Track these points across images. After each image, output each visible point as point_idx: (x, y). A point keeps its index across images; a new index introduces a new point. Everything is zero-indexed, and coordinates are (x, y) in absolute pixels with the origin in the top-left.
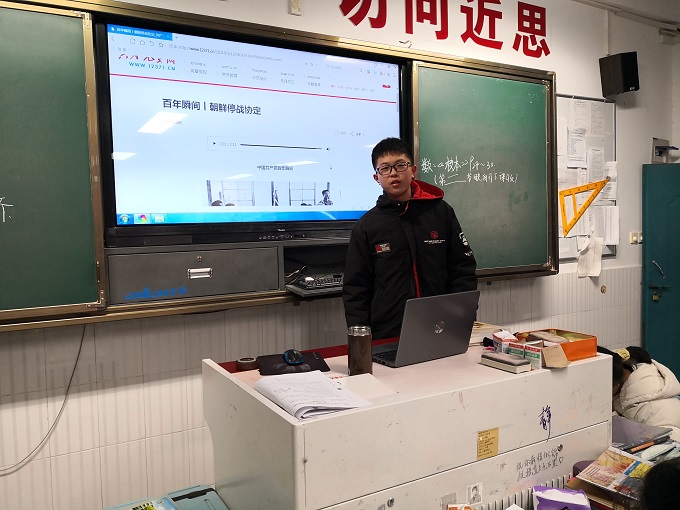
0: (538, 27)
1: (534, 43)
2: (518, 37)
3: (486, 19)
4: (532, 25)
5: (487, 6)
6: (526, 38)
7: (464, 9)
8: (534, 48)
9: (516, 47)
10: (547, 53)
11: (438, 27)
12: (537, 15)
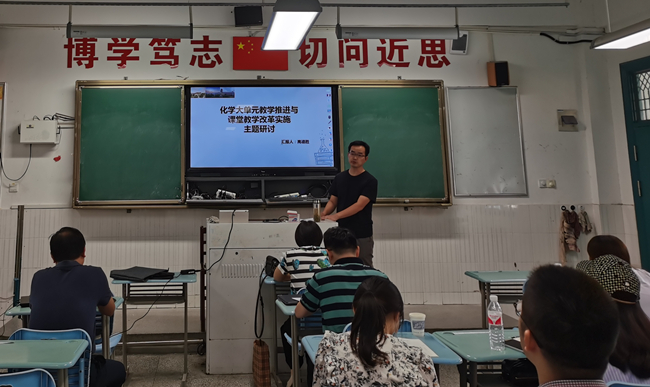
0: (438, 49)
1: (435, 59)
2: (422, 59)
3: (396, 51)
4: (433, 49)
5: (396, 44)
6: (429, 58)
7: (379, 49)
8: (437, 62)
9: (421, 63)
10: (448, 63)
11: (361, 61)
12: (439, 42)
